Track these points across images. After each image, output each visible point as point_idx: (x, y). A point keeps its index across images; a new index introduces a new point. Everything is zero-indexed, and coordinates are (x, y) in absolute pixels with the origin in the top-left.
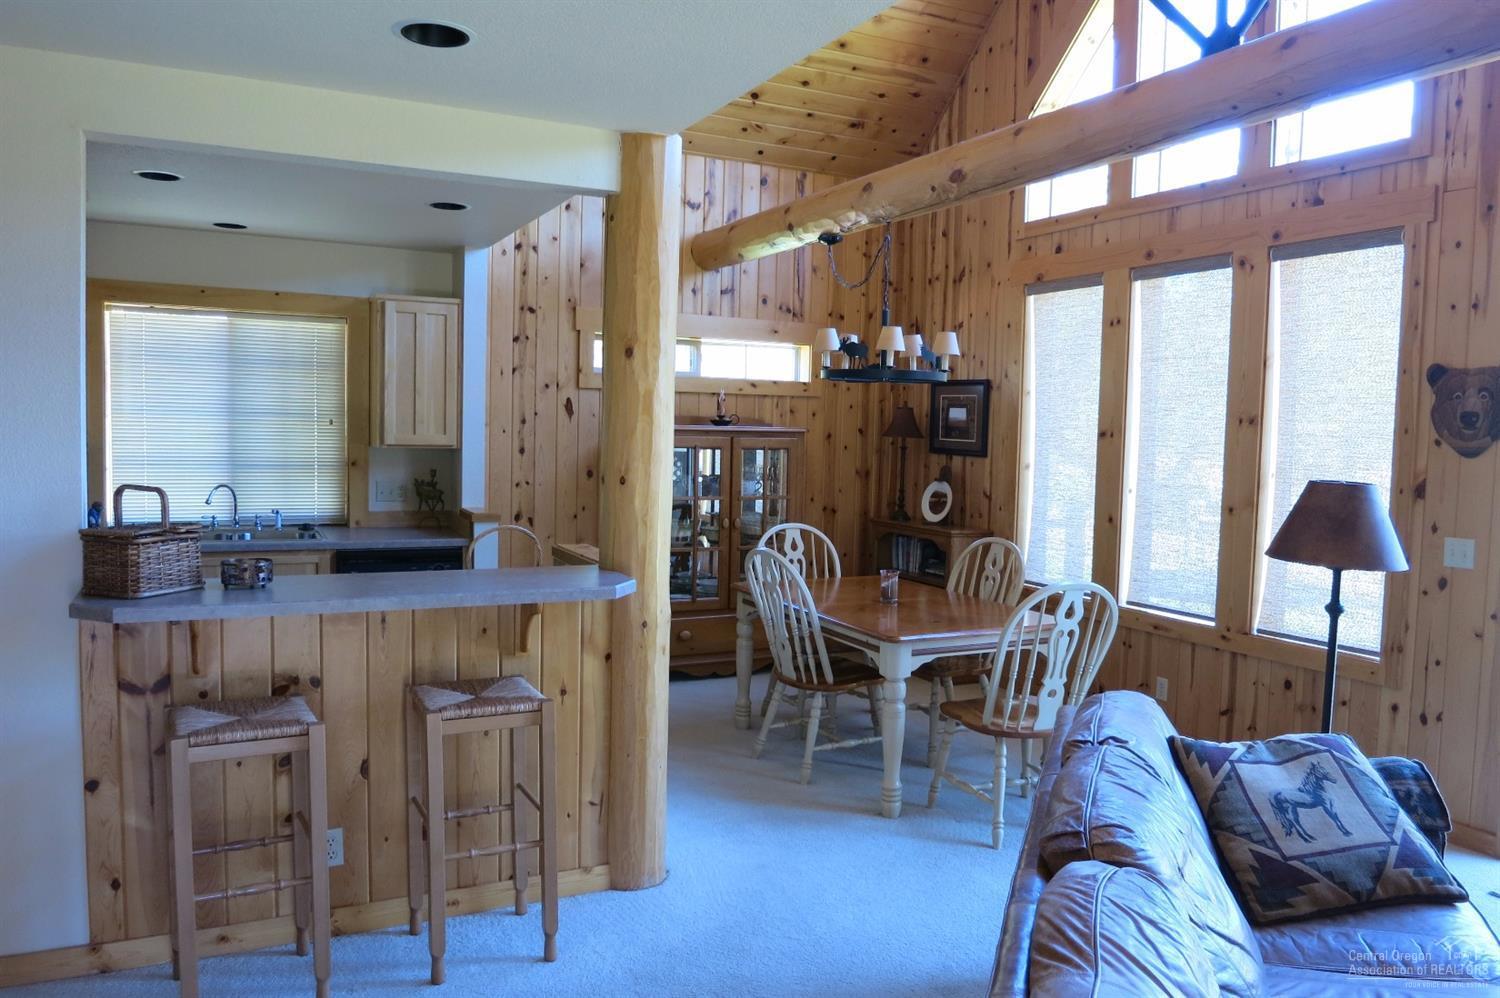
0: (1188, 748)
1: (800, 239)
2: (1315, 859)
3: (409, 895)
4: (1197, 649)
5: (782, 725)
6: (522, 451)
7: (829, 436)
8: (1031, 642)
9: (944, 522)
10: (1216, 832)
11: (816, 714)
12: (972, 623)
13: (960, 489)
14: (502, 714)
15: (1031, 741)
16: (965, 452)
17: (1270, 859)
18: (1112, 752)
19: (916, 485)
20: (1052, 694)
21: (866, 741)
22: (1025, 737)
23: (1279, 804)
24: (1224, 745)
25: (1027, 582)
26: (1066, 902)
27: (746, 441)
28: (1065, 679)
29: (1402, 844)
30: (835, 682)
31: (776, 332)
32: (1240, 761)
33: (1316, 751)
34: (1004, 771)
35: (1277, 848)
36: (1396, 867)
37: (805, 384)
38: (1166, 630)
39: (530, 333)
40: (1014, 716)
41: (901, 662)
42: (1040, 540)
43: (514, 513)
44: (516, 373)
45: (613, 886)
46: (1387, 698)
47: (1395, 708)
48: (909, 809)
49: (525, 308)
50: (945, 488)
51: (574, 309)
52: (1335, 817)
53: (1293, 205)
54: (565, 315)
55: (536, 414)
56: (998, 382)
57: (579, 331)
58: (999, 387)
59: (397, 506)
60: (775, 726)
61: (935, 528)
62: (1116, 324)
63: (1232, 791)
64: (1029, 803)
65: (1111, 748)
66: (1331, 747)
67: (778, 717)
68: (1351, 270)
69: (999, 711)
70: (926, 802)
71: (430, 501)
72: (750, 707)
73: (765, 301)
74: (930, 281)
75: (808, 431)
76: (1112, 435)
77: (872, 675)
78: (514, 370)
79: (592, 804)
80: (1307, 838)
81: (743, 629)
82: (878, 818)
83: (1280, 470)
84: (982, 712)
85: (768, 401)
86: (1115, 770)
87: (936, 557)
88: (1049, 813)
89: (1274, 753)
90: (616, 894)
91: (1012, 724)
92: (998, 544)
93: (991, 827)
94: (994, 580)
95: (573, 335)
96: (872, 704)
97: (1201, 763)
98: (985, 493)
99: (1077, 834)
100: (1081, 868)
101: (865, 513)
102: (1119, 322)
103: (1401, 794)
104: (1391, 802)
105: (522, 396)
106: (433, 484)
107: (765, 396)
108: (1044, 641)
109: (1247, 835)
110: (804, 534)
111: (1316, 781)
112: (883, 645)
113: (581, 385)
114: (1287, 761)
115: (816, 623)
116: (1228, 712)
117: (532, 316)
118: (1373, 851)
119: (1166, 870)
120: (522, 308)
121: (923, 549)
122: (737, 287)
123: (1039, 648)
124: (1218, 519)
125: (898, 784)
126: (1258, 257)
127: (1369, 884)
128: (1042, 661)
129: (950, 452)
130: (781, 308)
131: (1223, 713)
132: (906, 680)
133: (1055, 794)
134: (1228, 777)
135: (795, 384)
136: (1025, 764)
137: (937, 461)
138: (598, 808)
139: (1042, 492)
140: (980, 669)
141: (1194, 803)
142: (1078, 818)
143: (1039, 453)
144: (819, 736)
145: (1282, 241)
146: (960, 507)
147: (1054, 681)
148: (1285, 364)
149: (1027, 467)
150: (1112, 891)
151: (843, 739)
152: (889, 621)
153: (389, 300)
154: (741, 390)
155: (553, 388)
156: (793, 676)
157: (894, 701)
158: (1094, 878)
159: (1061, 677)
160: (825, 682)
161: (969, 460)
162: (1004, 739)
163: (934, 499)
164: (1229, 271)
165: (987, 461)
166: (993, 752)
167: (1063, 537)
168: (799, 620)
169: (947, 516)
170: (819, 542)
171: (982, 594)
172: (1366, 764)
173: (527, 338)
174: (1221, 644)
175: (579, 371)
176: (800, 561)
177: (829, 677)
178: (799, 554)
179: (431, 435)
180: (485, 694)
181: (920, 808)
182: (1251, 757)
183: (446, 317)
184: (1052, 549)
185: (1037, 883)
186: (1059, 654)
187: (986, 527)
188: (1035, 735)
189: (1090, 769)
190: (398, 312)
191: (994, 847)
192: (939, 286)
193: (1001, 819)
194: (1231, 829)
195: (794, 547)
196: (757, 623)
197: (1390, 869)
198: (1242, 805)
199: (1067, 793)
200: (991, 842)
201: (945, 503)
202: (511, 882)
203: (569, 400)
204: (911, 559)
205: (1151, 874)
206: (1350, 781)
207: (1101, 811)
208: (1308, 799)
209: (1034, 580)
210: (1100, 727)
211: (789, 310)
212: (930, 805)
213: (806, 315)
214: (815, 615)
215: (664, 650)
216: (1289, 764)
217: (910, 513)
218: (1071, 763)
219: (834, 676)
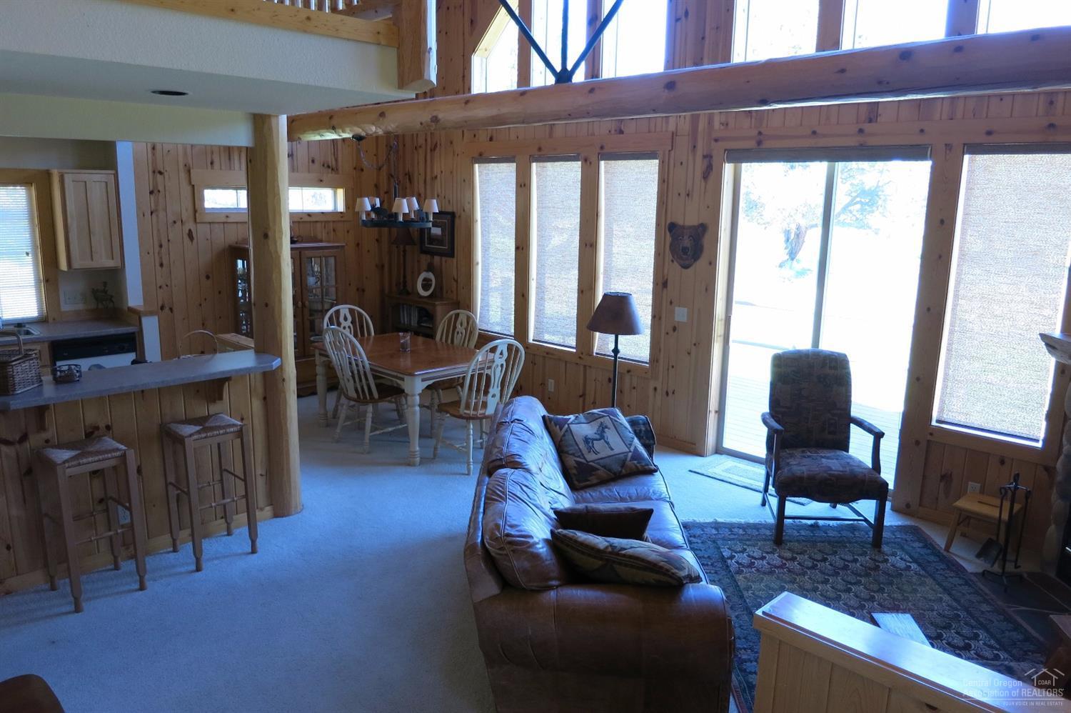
0: (551, 419)
1: (340, 136)
2: (600, 461)
3: (171, 533)
4: (568, 365)
5: (349, 423)
6: (161, 265)
7: (358, 245)
8: (483, 369)
9: (431, 296)
10: (561, 454)
11: (369, 415)
12: (451, 361)
13: (439, 276)
14: (222, 434)
15: (484, 420)
16: (442, 254)
17: (581, 463)
18: (516, 427)
19: (413, 272)
20: (494, 396)
21: (397, 427)
22: (480, 419)
23: (587, 440)
24: (566, 417)
25: (480, 329)
26: (497, 483)
27: (308, 253)
28: (499, 388)
29: (634, 452)
30: (379, 397)
31: (321, 181)
32: (572, 423)
33: (603, 416)
34: (471, 437)
35: (585, 458)
36: (630, 461)
37: (341, 213)
38: (552, 354)
39: (161, 188)
40: (476, 409)
41: (416, 386)
42: (486, 306)
43: (160, 305)
44: (154, 214)
45: (276, 515)
46: (652, 384)
47: (655, 389)
48: (425, 461)
49: (156, 172)
50: (431, 276)
51: (189, 171)
52: (608, 443)
53: (610, 132)
54: (183, 175)
55: (169, 241)
56: (459, 214)
57: (193, 186)
58: (460, 217)
59: (80, 307)
60: (346, 424)
61: (425, 300)
62: (523, 186)
63: (569, 437)
64: (483, 451)
65: (516, 424)
66: (609, 414)
67: (348, 418)
68: (637, 170)
69: (468, 407)
70: (432, 457)
71: (104, 302)
72: (326, 414)
73: (313, 161)
74: (416, 148)
75: (347, 245)
76: (523, 249)
77: (398, 392)
78: (152, 213)
79: (261, 475)
80: (597, 453)
81: (320, 370)
82: (408, 467)
83: (605, 271)
84: (459, 407)
85: (319, 225)
86: (517, 433)
87: (427, 318)
88: (491, 453)
89: (586, 418)
90: (278, 519)
91: (475, 413)
92: (463, 313)
93: (466, 465)
94: (462, 333)
95: (189, 188)
96: (397, 406)
97: (556, 425)
98: (454, 279)
99: (501, 459)
100: (503, 471)
101: (382, 291)
102: (524, 185)
103: (638, 431)
104: (632, 435)
105: (158, 230)
106: (105, 292)
107: (317, 222)
108: (489, 368)
109: (573, 454)
110: (351, 311)
111: (602, 429)
112: (406, 378)
113: (198, 221)
114: (591, 422)
115: (367, 366)
116: (583, 396)
117: (162, 176)
118: (622, 455)
119: (534, 468)
120: (154, 172)
121: (419, 313)
122: (295, 154)
123: (487, 371)
124: (576, 295)
125: (418, 448)
126: (593, 158)
127: (620, 469)
128: (488, 377)
129: (432, 253)
130: (323, 165)
131: (581, 396)
132: (420, 395)
133: (494, 445)
134: (566, 431)
135: (334, 214)
136: (482, 432)
137: (425, 259)
138: (265, 477)
139: (486, 279)
140: (457, 383)
141: (552, 443)
142: (501, 454)
143: (483, 256)
144: (372, 427)
145: (605, 151)
146: (440, 286)
147: (495, 390)
148: (607, 216)
149: (478, 264)
150: (512, 477)
151: (386, 428)
152: (406, 362)
153: (66, 173)
154: (301, 218)
155: (179, 223)
156: (354, 395)
157: (414, 406)
158: (506, 473)
159: (498, 387)
160: (374, 398)
161: (444, 259)
162: (471, 421)
163: (424, 282)
164: (580, 163)
165: (455, 260)
166: (466, 427)
167: (499, 304)
168: (357, 365)
169: (432, 293)
170: (360, 315)
171: (456, 342)
172: (623, 420)
173: (159, 191)
174: (578, 361)
175: (195, 211)
176: (349, 327)
177: (376, 395)
178: (348, 323)
179: (104, 261)
180: (207, 425)
181: (429, 460)
182: (576, 421)
183: (106, 183)
184: (493, 311)
185: (487, 479)
186: (497, 376)
187: (455, 298)
188: (486, 417)
189: (507, 434)
190: (73, 181)
191: (468, 474)
192: (421, 151)
193: (471, 460)
194: (567, 453)
195: (346, 319)
196: (329, 366)
197: (628, 463)
198: (572, 442)
199: (498, 444)
200: (467, 472)
201: (431, 285)
202: (223, 520)
203: (190, 230)
204: (412, 318)
205: (528, 471)
206: (615, 428)
207: (510, 450)
208: (598, 437)
209: (483, 328)
210: (512, 415)
211: (329, 167)
212: (434, 458)
213: (340, 170)
214: (367, 362)
215: (294, 391)
216: (592, 423)
217: (410, 290)
218: (499, 432)
219: (379, 394)
